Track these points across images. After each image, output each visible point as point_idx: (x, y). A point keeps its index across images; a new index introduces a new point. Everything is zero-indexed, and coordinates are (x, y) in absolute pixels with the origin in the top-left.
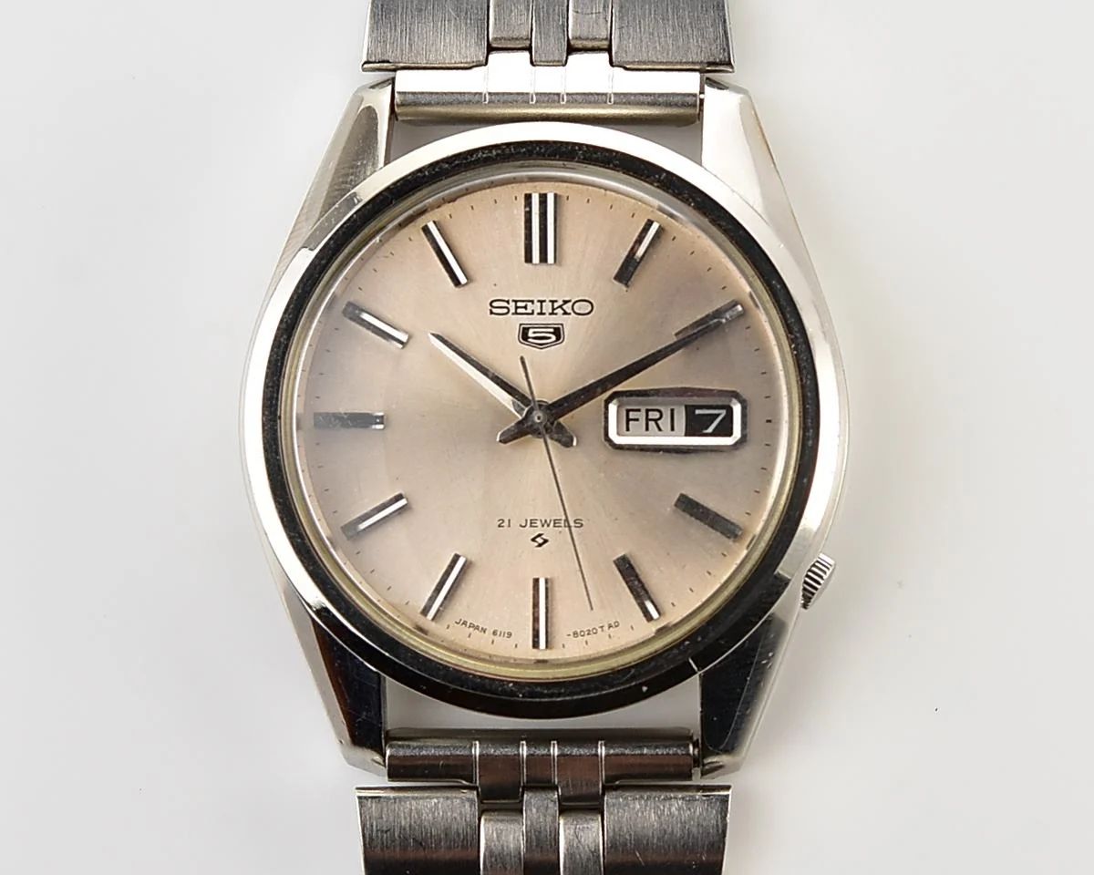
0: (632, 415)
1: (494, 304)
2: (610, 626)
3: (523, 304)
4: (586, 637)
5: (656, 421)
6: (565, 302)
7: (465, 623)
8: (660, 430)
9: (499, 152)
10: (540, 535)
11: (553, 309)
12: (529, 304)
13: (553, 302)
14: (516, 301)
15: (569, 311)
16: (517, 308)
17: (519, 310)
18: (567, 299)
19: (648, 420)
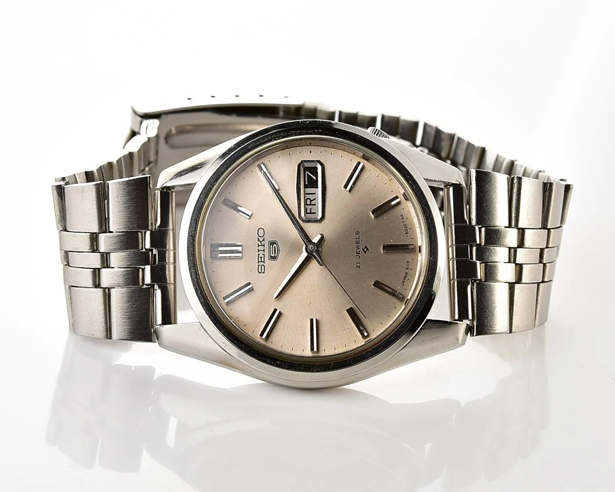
0: (308, 211)
1: (260, 271)
2: (403, 218)
3: (260, 259)
4: (408, 228)
5: (311, 201)
6: (259, 240)
7: (403, 282)
8: (315, 199)
9: (192, 268)
10: (363, 250)
11: (262, 245)
12: (260, 256)
13: (259, 246)
14: (259, 262)
15: (263, 238)
16: (261, 262)
17: (263, 260)
18: (257, 239)
19: (311, 205)
